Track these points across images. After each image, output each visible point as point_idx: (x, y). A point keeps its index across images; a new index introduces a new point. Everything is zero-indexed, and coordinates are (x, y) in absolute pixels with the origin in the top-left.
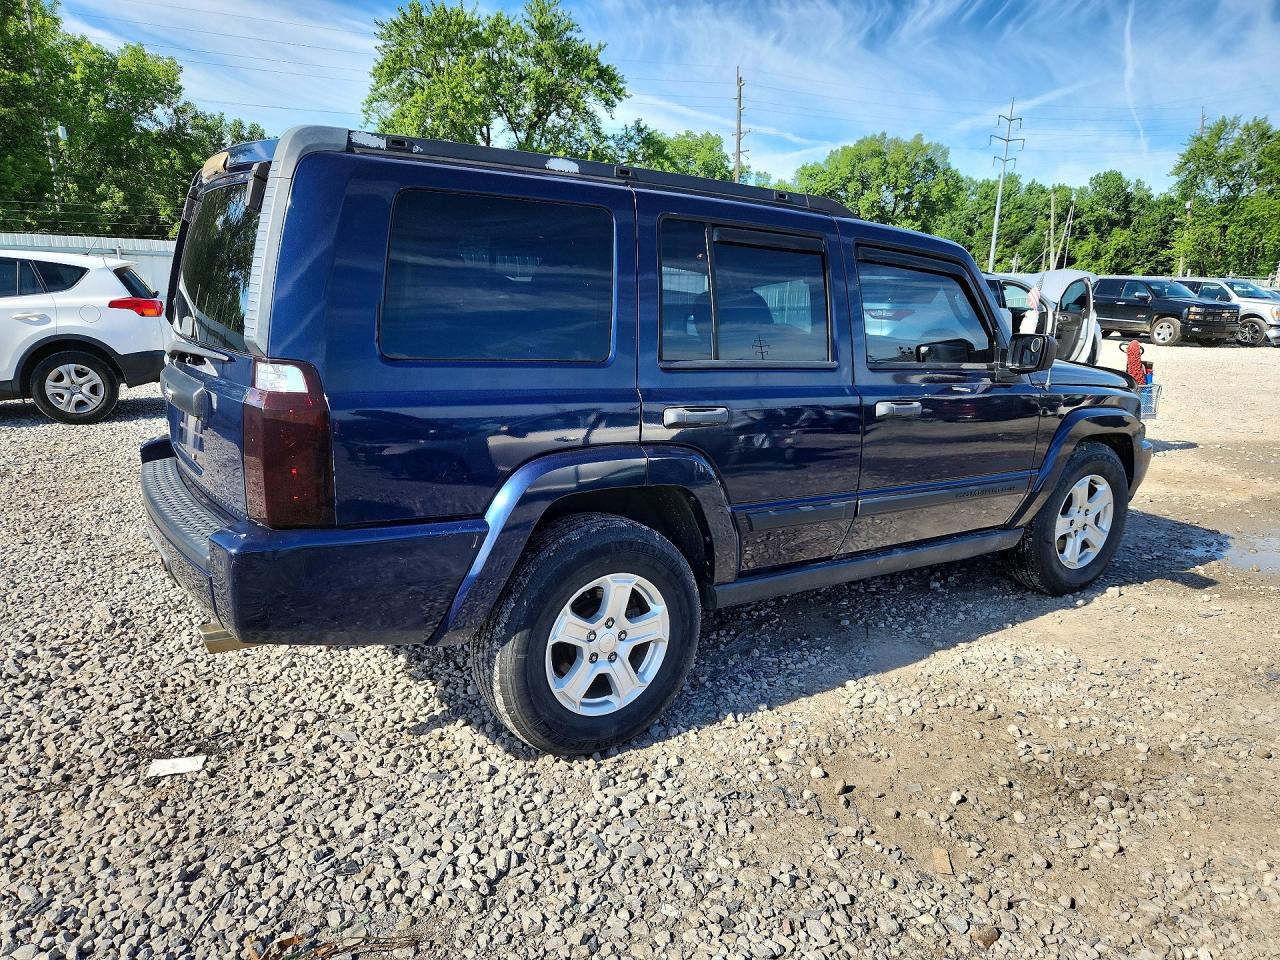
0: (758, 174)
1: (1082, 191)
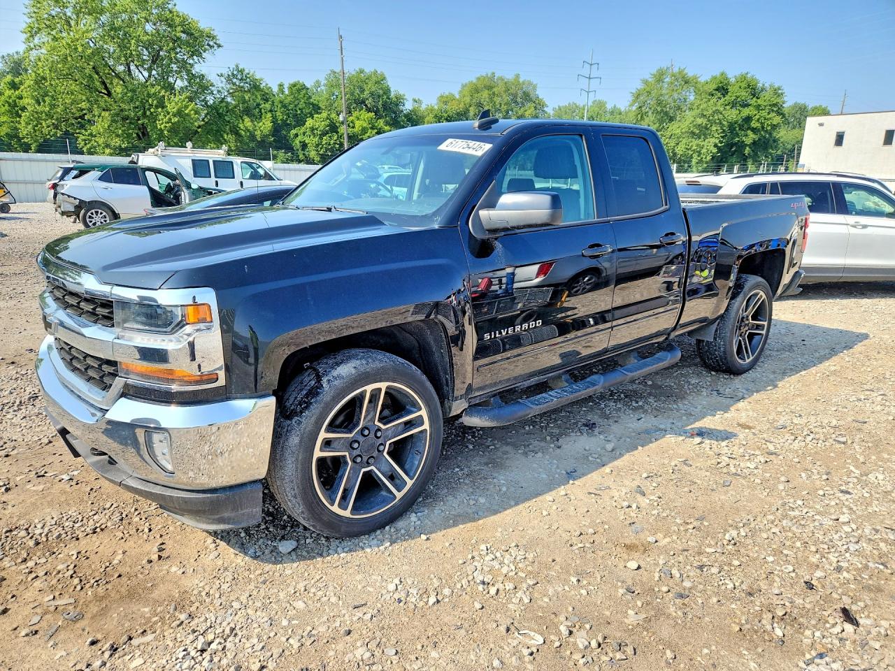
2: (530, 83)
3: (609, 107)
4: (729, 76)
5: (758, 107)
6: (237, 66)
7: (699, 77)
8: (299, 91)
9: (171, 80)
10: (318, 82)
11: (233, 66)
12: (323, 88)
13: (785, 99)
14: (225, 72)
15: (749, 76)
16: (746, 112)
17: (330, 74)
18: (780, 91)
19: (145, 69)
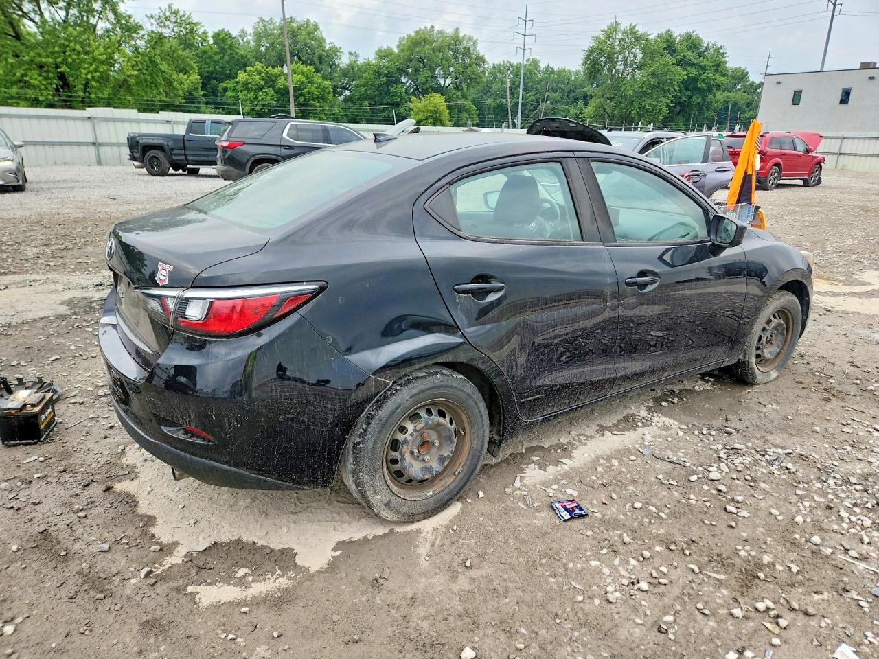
0: (350, 53)
1: (577, 73)
2: (470, 39)
3: (543, 65)
4: (675, 35)
5: (703, 68)
6: (170, 7)
7: (650, 35)
8: (223, 40)
9: (93, 21)
10: (243, 31)
11: (165, 6)
12: (250, 38)
13: (727, 59)
14: (156, 13)
15: (694, 34)
16: (693, 72)
17: (258, 22)
18: (722, 51)
19: (61, 8)
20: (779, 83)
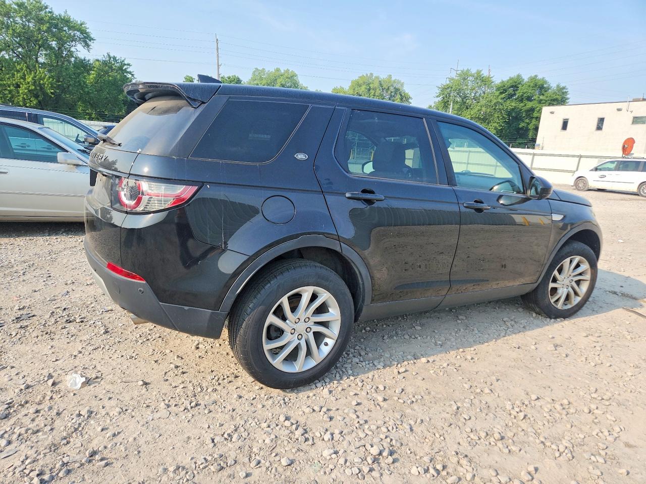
2: (399, 82)
4: (523, 77)
6: (109, 55)
11: (105, 54)
14: (101, 58)
17: (255, 71)
18: (565, 90)
20: (552, 113)
